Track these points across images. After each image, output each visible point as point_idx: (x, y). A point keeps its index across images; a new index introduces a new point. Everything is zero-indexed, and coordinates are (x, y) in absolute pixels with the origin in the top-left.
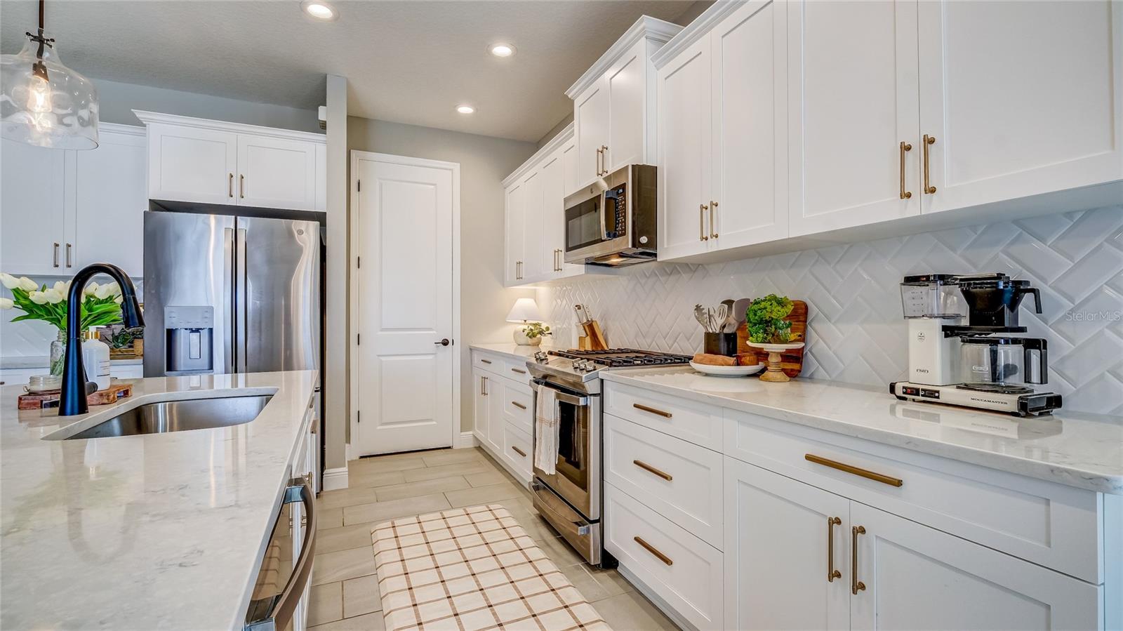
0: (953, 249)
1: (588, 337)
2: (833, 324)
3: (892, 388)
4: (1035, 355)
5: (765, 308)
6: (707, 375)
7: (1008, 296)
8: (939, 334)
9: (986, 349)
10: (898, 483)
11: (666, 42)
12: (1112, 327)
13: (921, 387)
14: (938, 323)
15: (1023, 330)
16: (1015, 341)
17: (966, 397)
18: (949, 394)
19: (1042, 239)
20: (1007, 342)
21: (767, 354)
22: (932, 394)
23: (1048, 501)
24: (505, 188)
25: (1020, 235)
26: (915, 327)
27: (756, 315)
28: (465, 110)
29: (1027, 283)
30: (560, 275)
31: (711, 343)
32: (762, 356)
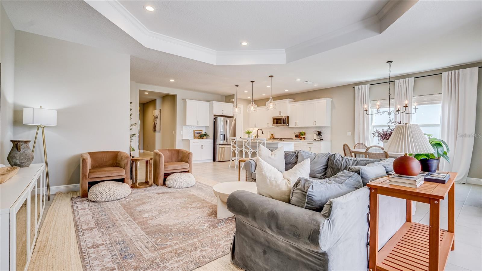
2: (307, 134)
3: (313, 139)
4: (322, 137)
5: (303, 133)
6: (296, 140)
9: (319, 136)
15: (321, 135)
26: (314, 135)
29: (321, 131)
30: (268, 127)
31: (296, 136)
32: (301, 138)
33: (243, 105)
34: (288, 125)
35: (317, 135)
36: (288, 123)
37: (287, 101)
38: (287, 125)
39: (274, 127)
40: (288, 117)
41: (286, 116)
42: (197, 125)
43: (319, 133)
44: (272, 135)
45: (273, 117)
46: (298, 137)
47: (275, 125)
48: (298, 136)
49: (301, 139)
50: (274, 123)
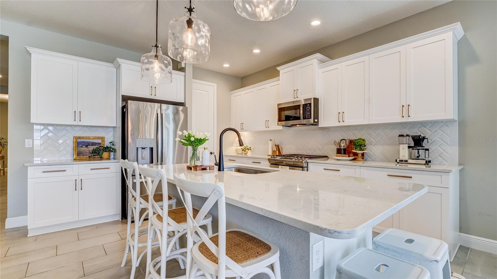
0: (406, 128)
1: (277, 151)
2: (373, 146)
3: (396, 161)
4: (427, 152)
5: (360, 141)
6: (338, 160)
7: (422, 140)
8: (407, 148)
9: (417, 151)
10: (411, 177)
11: (324, 62)
12: (439, 146)
13: (403, 160)
14: (407, 145)
15: (424, 147)
16: (423, 149)
17: (414, 161)
18: (410, 161)
19: (425, 127)
20: (422, 149)
21: (358, 154)
22: (406, 161)
23: (441, 176)
24: (231, 94)
25: (421, 126)
26: (402, 146)
27: (358, 143)
28: (226, 65)
29: (425, 137)
30: (267, 129)
31: (339, 151)
32: (356, 154)
33: (215, 85)
34: (318, 122)
35: (409, 147)
36: (316, 116)
37: (315, 59)
38: (314, 121)
39: (281, 128)
40: (316, 100)
41: (311, 99)
42: (75, 123)
43: (418, 141)
44: (278, 147)
45: (278, 105)
46: (345, 153)
47: (283, 123)
48: (344, 150)
49: (354, 159)
50: (280, 120)
